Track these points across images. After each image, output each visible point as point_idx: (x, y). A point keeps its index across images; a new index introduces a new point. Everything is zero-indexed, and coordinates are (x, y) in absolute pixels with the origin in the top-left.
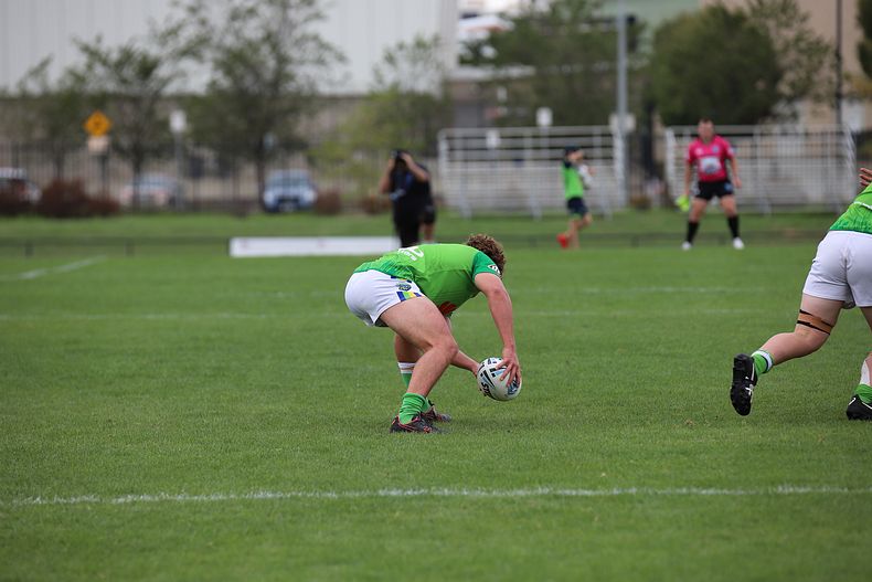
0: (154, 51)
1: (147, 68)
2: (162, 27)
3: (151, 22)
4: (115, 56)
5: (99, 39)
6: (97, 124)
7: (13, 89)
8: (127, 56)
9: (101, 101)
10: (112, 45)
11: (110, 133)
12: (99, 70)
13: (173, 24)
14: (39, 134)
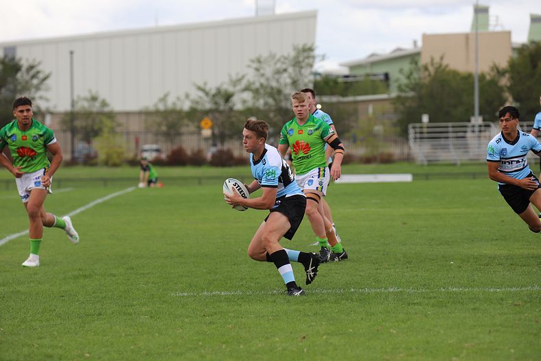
0: (231, 89)
1: (228, 97)
2: (234, 78)
3: (230, 75)
4: (213, 91)
5: (205, 84)
6: (206, 124)
7: (152, 108)
8: (219, 92)
9: (206, 113)
10: (212, 87)
11: (212, 128)
12: (206, 98)
13: (240, 76)
14: (164, 128)
